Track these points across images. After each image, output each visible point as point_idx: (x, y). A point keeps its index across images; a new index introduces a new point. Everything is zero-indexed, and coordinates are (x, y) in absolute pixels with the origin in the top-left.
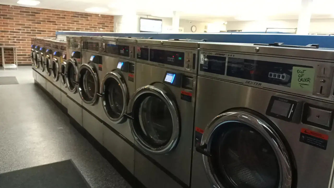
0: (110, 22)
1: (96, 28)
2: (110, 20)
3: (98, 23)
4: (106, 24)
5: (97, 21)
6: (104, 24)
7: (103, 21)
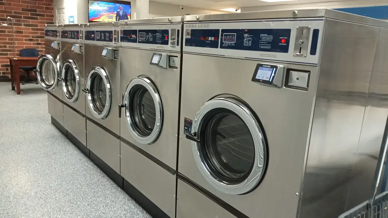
0: (47, 8)
1: (21, 17)
2: (46, 4)
3: (23, 10)
4: (39, 11)
5: (21, 6)
6: (36, 11)
7: (33, 7)
